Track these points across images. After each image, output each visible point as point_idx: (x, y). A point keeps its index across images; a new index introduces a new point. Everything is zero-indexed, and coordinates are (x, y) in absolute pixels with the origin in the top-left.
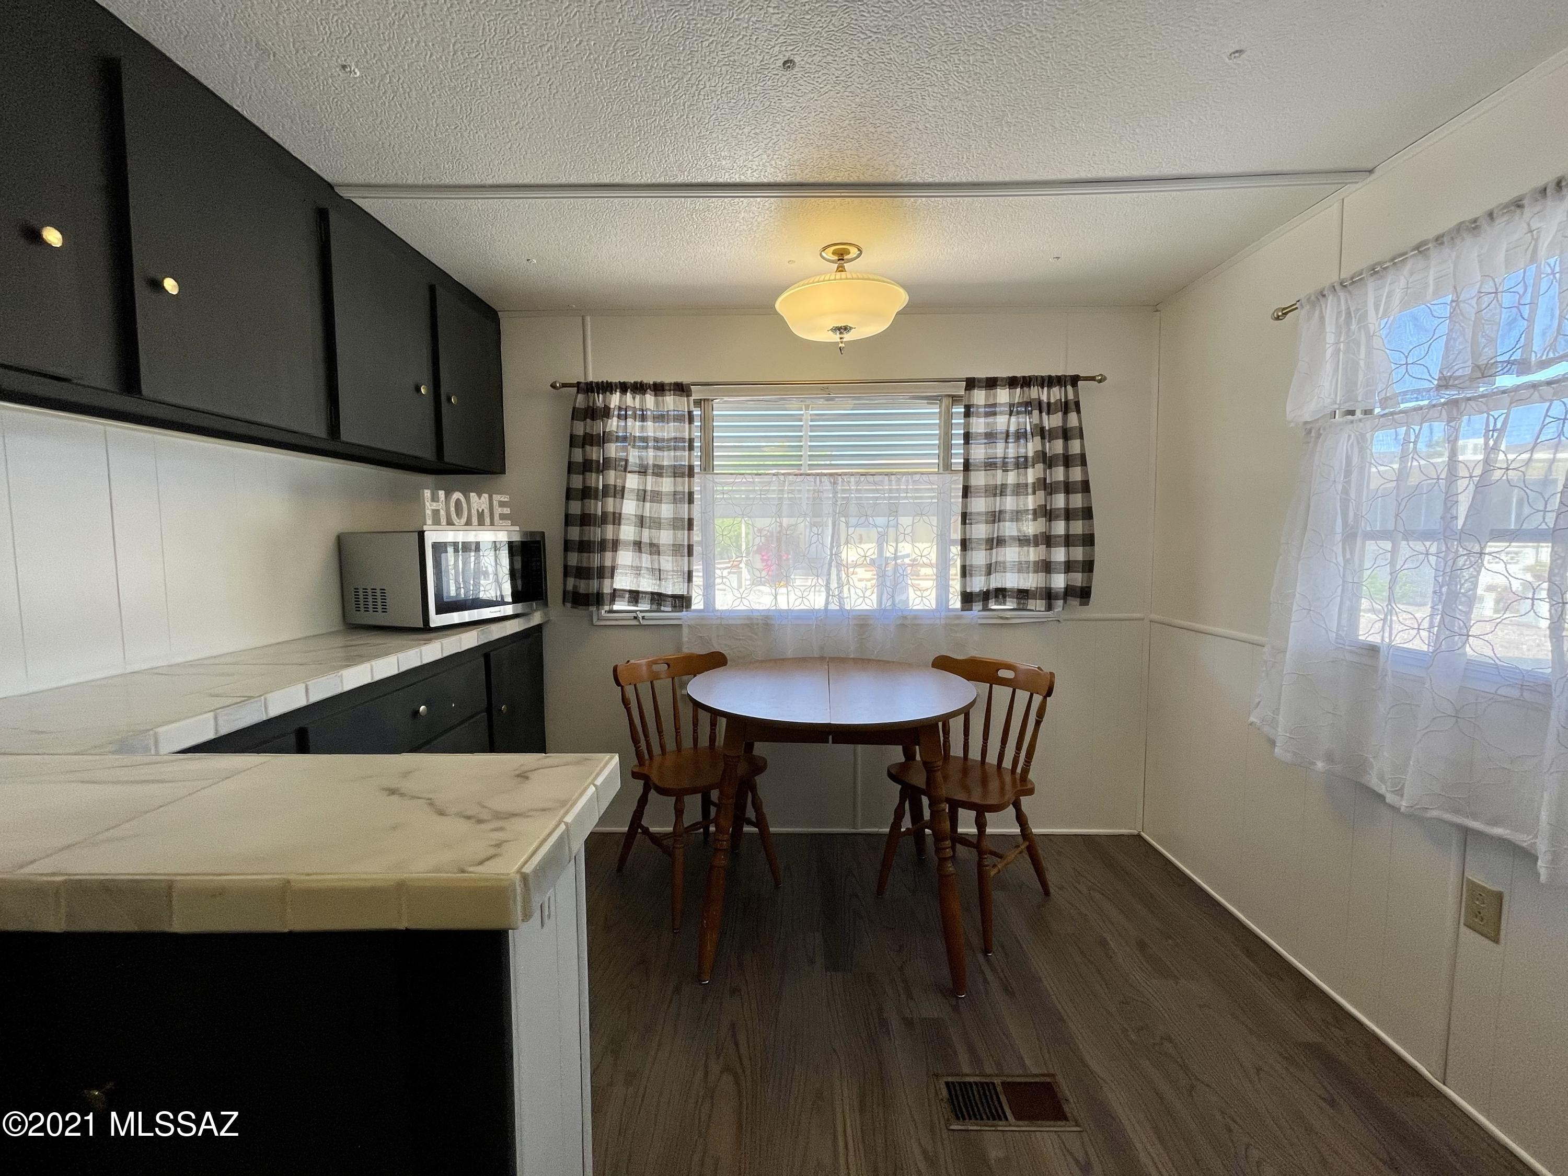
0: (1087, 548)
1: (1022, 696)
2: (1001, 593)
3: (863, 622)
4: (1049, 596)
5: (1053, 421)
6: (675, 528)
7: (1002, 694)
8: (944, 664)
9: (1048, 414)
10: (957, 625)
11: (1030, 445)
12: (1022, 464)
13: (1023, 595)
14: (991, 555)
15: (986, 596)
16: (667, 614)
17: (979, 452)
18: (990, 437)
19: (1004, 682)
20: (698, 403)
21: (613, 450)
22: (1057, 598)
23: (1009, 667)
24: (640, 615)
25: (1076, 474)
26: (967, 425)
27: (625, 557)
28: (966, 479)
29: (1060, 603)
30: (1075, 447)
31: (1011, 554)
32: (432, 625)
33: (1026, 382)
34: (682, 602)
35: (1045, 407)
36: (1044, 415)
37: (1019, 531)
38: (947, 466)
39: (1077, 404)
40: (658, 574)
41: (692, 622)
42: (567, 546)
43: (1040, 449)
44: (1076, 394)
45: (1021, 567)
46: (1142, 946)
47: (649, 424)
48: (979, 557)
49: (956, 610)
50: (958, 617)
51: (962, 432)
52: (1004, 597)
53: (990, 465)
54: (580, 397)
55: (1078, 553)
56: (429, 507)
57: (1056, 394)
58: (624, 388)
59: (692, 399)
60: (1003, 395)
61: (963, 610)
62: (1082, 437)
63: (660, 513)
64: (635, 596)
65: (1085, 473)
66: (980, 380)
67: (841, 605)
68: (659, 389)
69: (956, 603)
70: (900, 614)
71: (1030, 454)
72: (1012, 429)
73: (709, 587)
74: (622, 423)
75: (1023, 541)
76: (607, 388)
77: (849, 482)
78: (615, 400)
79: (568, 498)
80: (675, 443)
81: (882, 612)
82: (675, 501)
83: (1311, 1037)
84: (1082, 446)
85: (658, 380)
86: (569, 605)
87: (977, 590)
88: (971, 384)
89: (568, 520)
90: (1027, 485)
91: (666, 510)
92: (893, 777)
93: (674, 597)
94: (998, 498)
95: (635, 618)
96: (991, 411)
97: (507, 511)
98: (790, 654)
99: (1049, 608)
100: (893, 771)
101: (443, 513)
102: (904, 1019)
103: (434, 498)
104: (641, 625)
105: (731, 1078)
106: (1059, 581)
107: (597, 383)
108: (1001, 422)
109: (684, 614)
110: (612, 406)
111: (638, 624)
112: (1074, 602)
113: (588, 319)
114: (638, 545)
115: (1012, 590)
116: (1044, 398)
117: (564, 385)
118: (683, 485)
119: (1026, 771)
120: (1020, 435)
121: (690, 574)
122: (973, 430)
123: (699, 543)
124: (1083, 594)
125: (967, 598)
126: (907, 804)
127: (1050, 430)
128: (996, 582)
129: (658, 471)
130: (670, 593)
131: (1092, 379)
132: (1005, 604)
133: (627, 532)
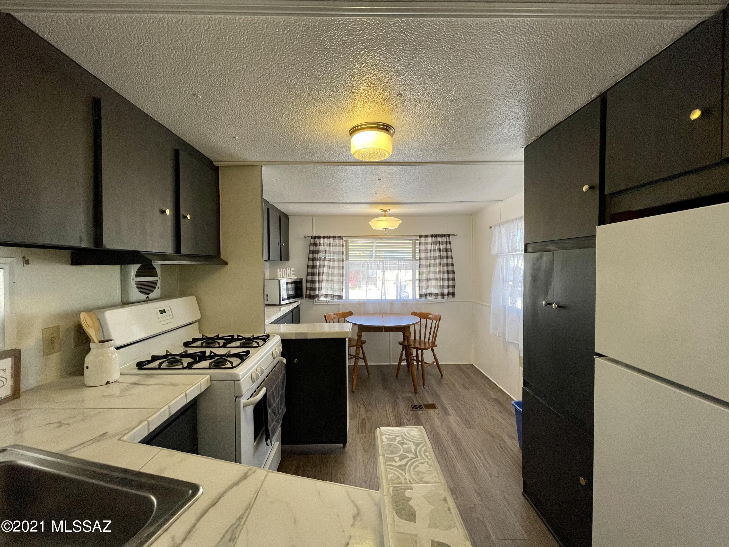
0: (453, 282)
1: (434, 322)
2: (430, 294)
3: (392, 302)
4: (443, 295)
5: (443, 247)
6: (338, 276)
7: (429, 321)
8: (414, 314)
9: (442, 244)
10: (419, 303)
11: (437, 253)
12: (435, 258)
13: (436, 294)
14: (427, 283)
15: (426, 295)
16: (336, 301)
17: (423, 255)
18: (426, 251)
19: (430, 318)
20: (345, 241)
21: (322, 255)
22: (445, 295)
23: (431, 314)
24: (328, 301)
25: (450, 261)
26: (420, 248)
27: (324, 284)
28: (420, 262)
29: (446, 297)
30: (449, 254)
31: (432, 283)
32: (282, 304)
33: (436, 236)
34: (340, 297)
35: (441, 243)
36: (441, 245)
37: (435, 276)
38: (415, 258)
39: (450, 242)
40: (333, 290)
41: (343, 303)
42: (307, 281)
43: (439, 255)
44: (449, 239)
45: (435, 287)
46: (463, 385)
47: (332, 247)
48: (424, 284)
49: (418, 299)
50: (419, 301)
51: (418, 249)
52: (431, 295)
53: (426, 259)
54: (312, 240)
55: (451, 283)
56: (279, 273)
57: (444, 239)
58: (324, 237)
59: (343, 240)
60: (429, 240)
61: (420, 299)
62: (451, 251)
63: (334, 272)
64: (326, 296)
65: (452, 261)
66: (423, 235)
67: (385, 298)
68: (334, 237)
69: (418, 297)
70: (402, 300)
71: (437, 256)
72: (432, 248)
73: (347, 293)
74: (324, 247)
75: (436, 279)
76: (320, 237)
77: (387, 263)
78: (322, 241)
79: (308, 268)
80: (339, 253)
81: (397, 299)
82: (339, 269)
83: (495, 397)
84: (451, 254)
85: (334, 235)
86: (308, 298)
87: (423, 293)
88: (420, 236)
89: (308, 274)
90: (436, 264)
91: (336, 271)
92: (400, 344)
93: (338, 296)
94: (429, 268)
95: (326, 302)
96: (426, 243)
97: (294, 272)
98: (371, 312)
99: (443, 298)
100: (400, 342)
101: (282, 274)
102: (403, 397)
103: (280, 271)
104: (328, 304)
105: (363, 405)
106: (446, 291)
107: (317, 236)
108: (429, 247)
109: (341, 300)
110: (321, 243)
111: (327, 304)
112: (451, 296)
113: (314, 217)
114: (327, 281)
115: (433, 293)
116: (441, 241)
117: (308, 237)
118: (341, 264)
119: (435, 342)
120: (435, 250)
121: (342, 289)
122: (421, 249)
123: (345, 280)
124: (453, 294)
125: (421, 296)
126: (404, 351)
127: (442, 249)
128: (429, 291)
129: (334, 260)
130: (337, 295)
131: (454, 235)
132: (432, 297)
133: (325, 277)
